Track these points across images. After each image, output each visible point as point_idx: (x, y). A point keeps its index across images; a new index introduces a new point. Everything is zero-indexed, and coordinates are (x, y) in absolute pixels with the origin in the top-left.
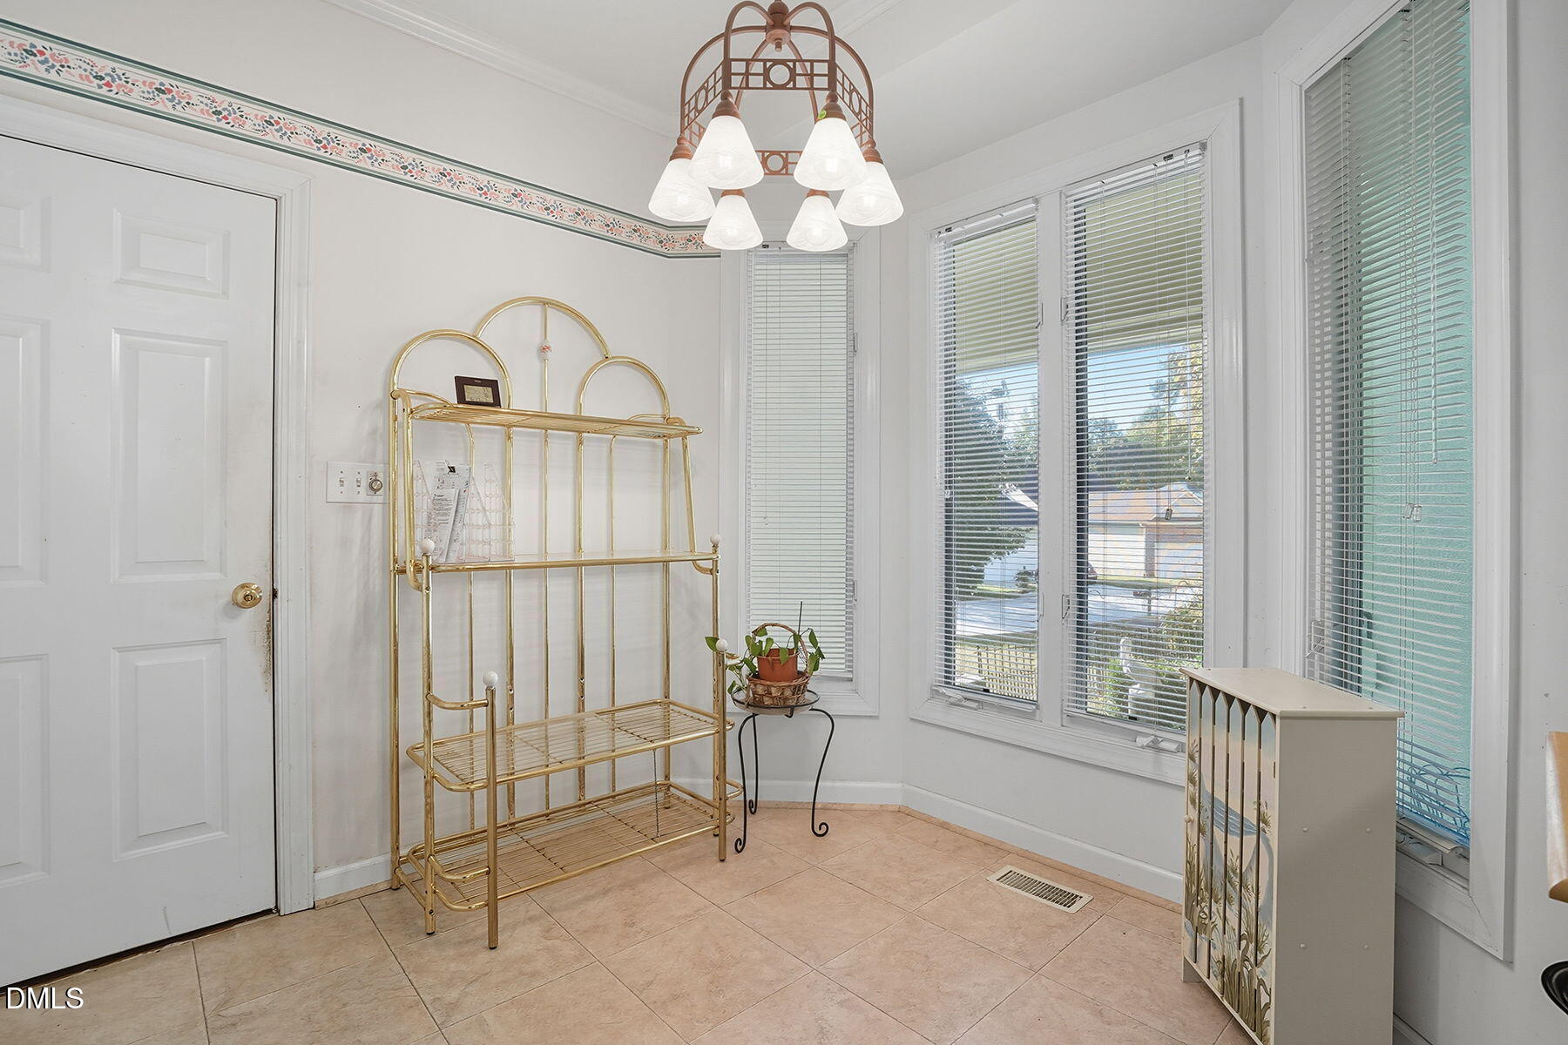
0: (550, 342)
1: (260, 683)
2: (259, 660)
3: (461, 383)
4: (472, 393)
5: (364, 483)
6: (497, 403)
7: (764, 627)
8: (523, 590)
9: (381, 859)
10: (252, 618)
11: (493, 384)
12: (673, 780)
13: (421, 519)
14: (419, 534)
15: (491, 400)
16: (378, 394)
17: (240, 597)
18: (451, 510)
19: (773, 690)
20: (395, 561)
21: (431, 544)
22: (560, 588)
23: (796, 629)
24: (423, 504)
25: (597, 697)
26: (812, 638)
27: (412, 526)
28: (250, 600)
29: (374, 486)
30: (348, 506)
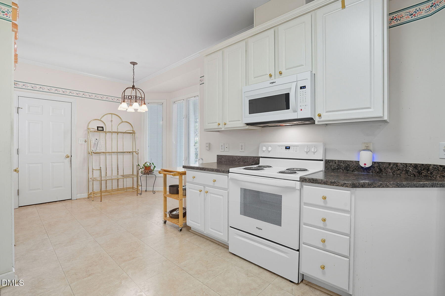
0: (113, 120)
1: (69, 168)
2: (69, 165)
3: (98, 127)
4: (99, 129)
5: (84, 141)
6: (103, 130)
7: (146, 162)
8: (108, 157)
9: (86, 194)
10: (68, 159)
11: (103, 127)
12: (134, 187)
13: (92, 146)
14: (92, 148)
15: (102, 130)
16: (86, 128)
17: (67, 156)
18: (96, 145)
19: (146, 171)
20: (89, 152)
21: (93, 149)
22: (114, 157)
23: (150, 162)
24: (92, 144)
25: (121, 173)
26: (153, 163)
27: (91, 147)
28: (68, 157)
29: (85, 142)
30: (82, 144)
